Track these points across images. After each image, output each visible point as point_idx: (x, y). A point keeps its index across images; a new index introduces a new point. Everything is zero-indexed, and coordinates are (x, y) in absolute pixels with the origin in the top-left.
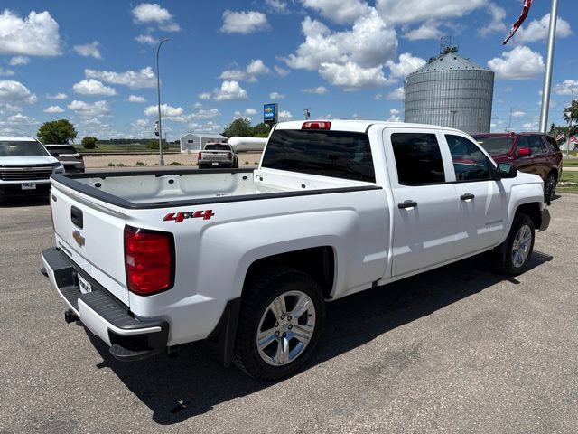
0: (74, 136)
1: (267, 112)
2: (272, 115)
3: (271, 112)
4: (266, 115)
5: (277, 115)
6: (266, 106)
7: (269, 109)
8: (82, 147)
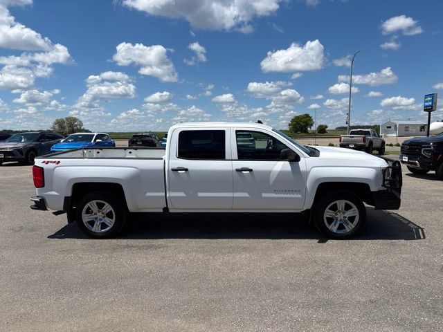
0: (312, 125)
1: (427, 102)
2: (430, 103)
3: (430, 101)
4: (426, 104)
5: (436, 103)
6: (427, 96)
7: (429, 99)
8: (317, 132)
